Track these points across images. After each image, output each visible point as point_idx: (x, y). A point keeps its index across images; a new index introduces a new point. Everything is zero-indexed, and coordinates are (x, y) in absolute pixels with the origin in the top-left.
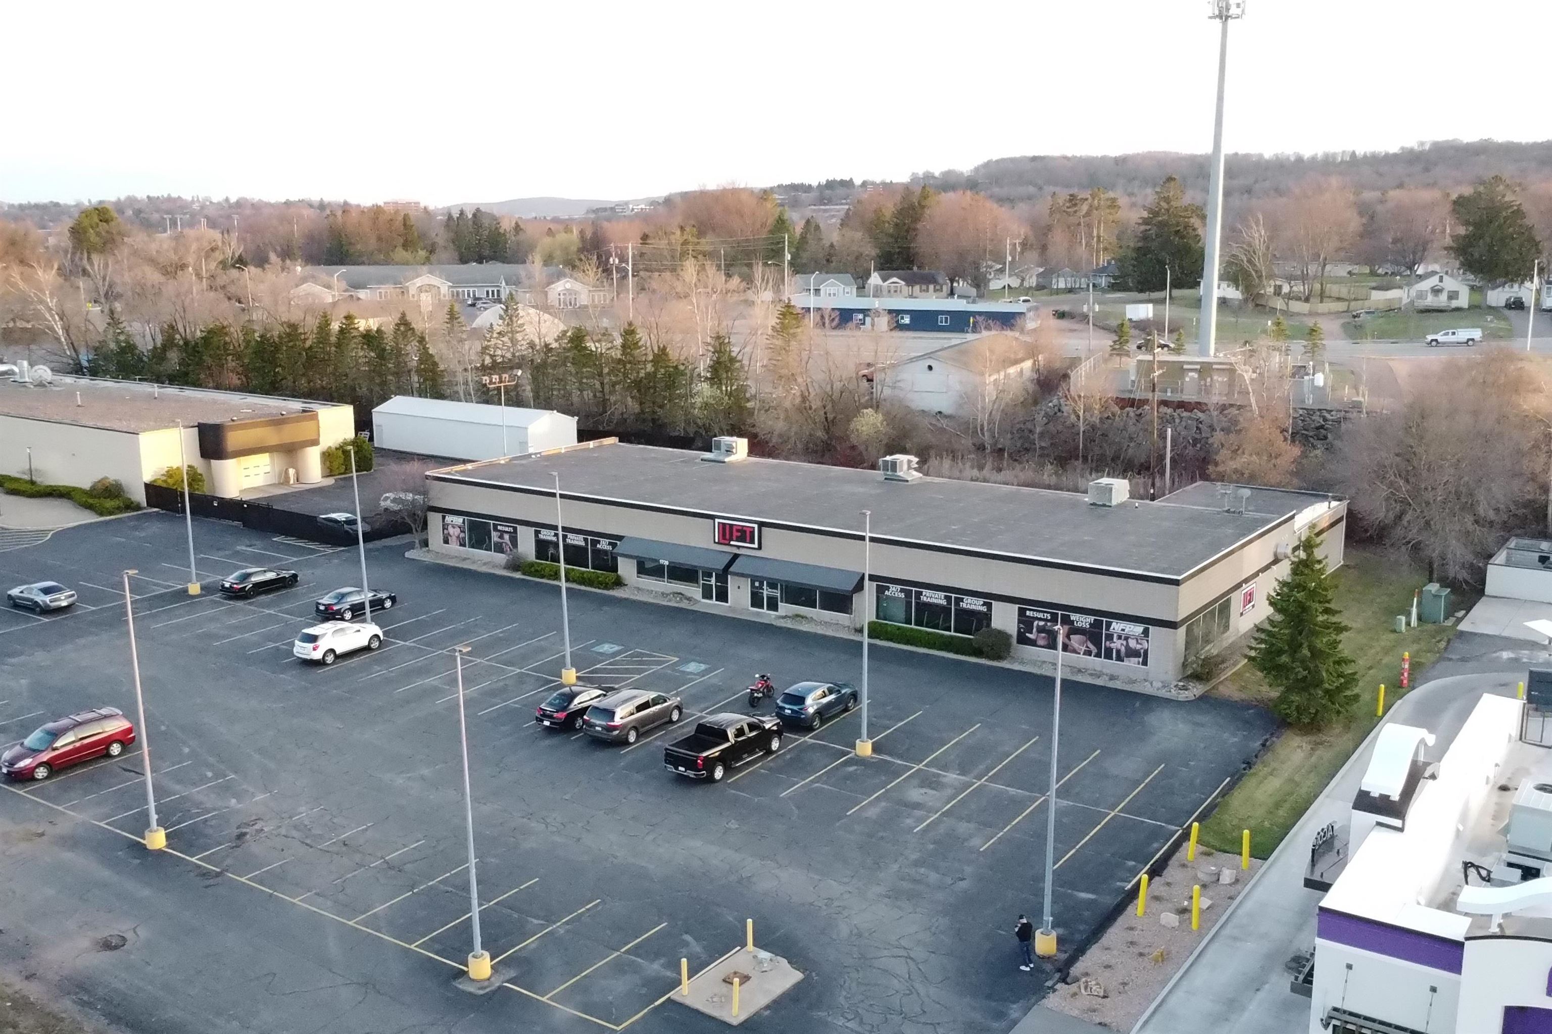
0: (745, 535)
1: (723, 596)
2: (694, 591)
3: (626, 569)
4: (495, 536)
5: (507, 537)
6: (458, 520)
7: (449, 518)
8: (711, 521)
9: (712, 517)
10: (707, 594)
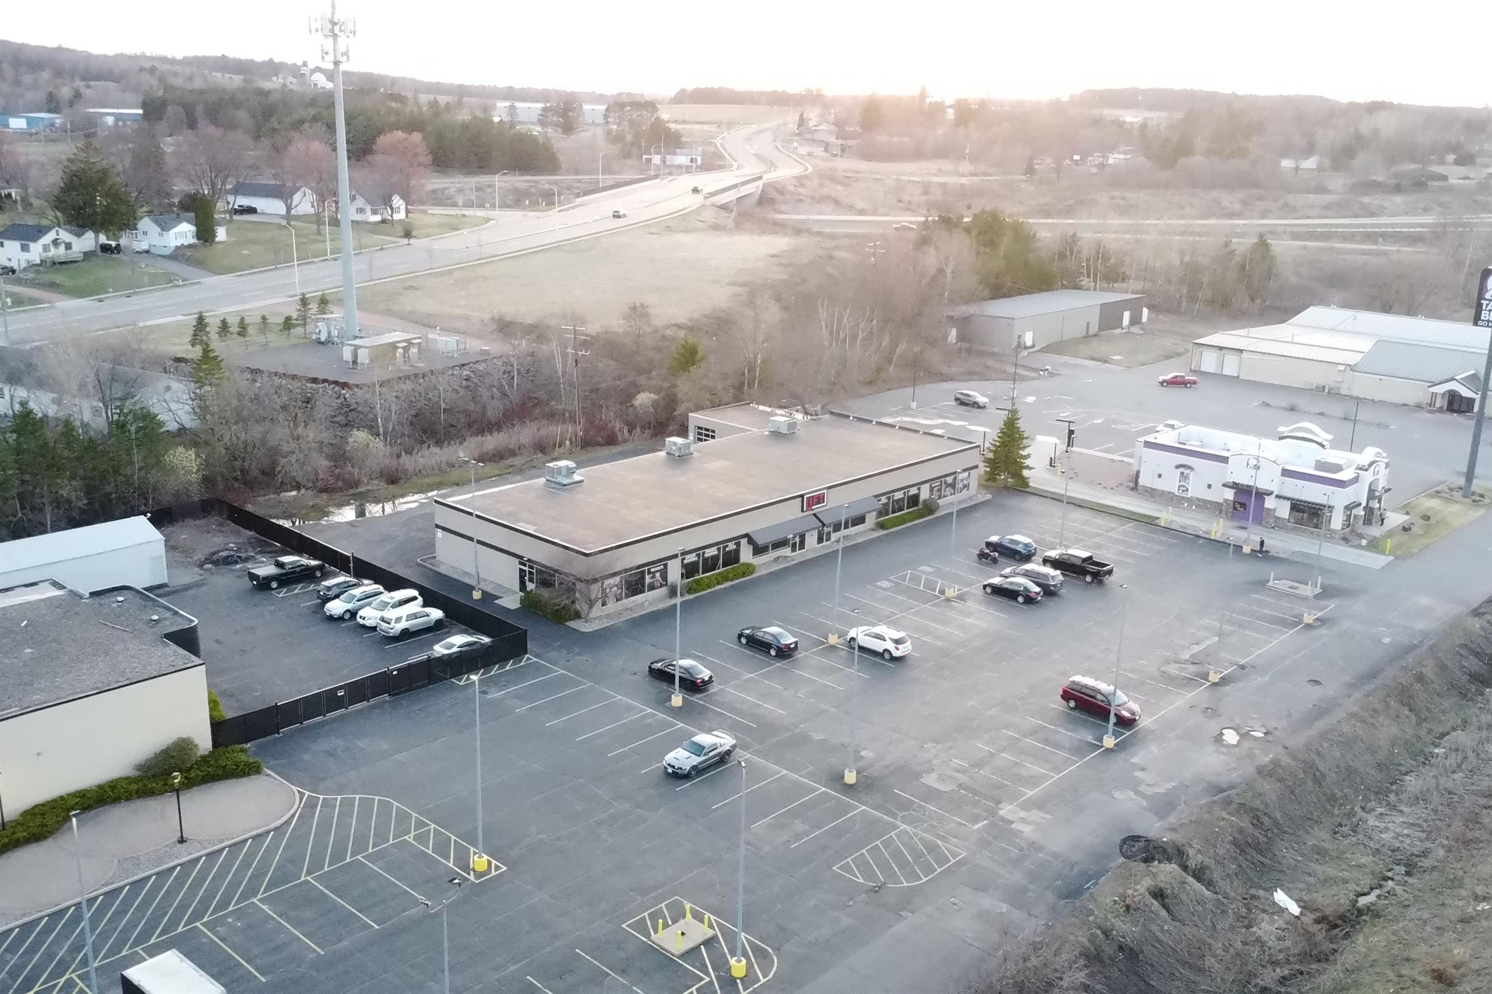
0: (820, 499)
1: (802, 545)
2: (786, 551)
3: (746, 555)
4: (648, 579)
5: (658, 575)
6: (617, 579)
7: (606, 582)
8: (800, 499)
9: (802, 496)
10: (794, 549)
